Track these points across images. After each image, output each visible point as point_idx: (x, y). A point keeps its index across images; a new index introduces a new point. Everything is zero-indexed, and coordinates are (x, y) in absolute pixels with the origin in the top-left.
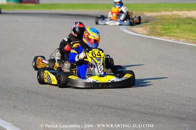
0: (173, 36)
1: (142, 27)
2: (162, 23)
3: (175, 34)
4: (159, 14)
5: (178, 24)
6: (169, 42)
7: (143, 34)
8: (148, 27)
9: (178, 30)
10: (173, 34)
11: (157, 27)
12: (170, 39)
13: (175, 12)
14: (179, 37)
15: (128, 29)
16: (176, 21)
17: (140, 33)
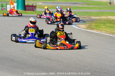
6: (96, 33)
7: (83, 28)
8: (87, 25)
9: (103, 26)
10: (100, 28)
11: (92, 25)
12: (97, 31)
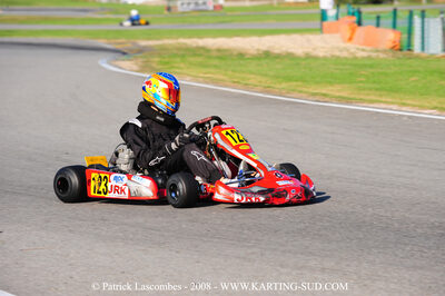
5: (183, 56)
8: (140, 60)
9: (182, 65)
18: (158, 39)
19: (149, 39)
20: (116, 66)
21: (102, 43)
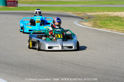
0: (109, 28)
1: (88, 22)
2: (100, 20)
3: (110, 27)
4: (96, 14)
6: (107, 32)
7: (89, 27)
8: (92, 22)
9: (111, 24)
10: (108, 27)
11: (97, 22)
12: (107, 30)
13: (106, 13)
14: (113, 29)
15: (79, 24)
16: (108, 19)
17: (87, 26)
18: (95, 12)
19: (91, 12)
20: (82, 25)
21: (70, 13)
